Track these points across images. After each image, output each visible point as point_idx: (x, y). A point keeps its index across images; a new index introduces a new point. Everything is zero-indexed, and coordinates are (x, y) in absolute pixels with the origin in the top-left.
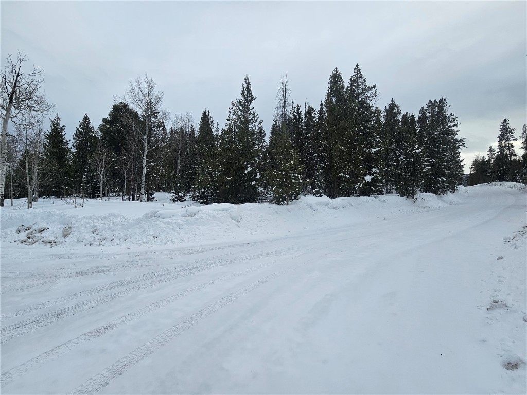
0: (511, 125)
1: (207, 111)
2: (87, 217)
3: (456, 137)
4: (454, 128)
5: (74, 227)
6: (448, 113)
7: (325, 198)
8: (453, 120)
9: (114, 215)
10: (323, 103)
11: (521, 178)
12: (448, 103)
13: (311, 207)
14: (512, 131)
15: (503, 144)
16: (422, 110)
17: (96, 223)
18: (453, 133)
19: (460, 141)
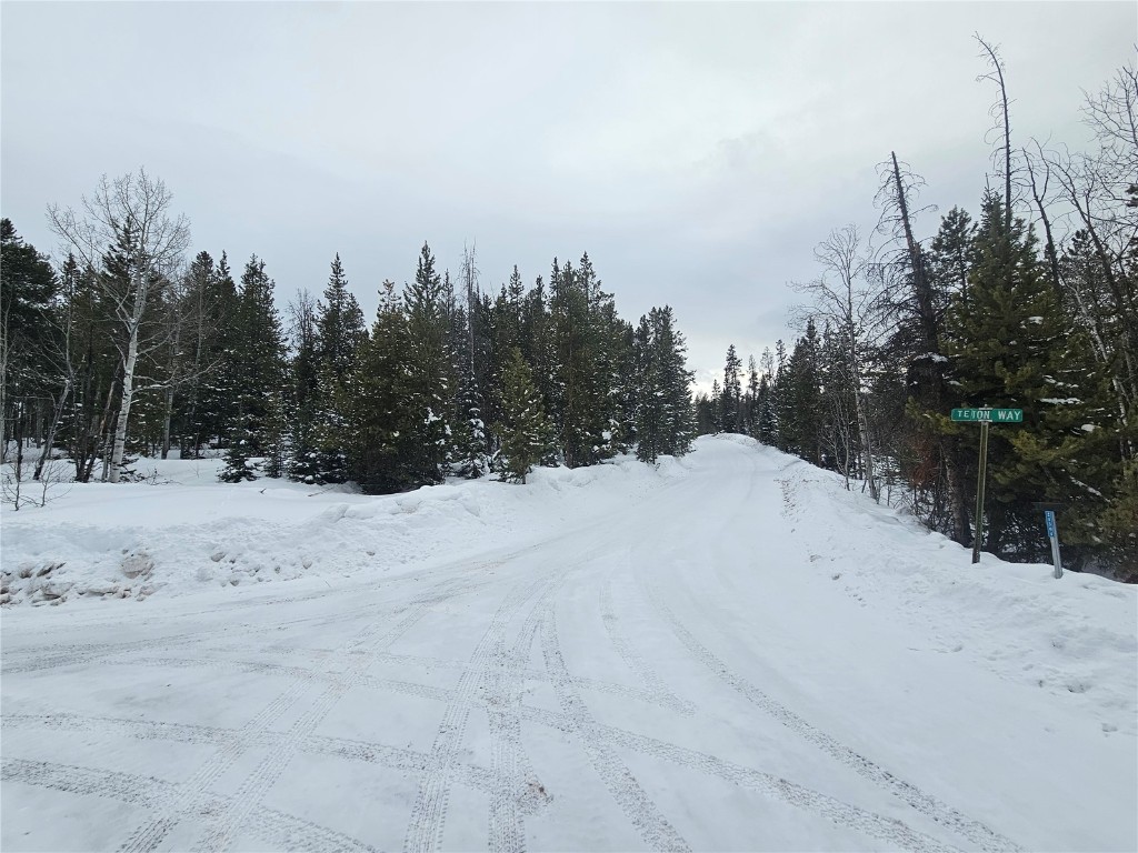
0: (738, 355)
1: (258, 261)
2: (174, 529)
3: (684, 368)
4: (681, 354)
5: (156, 553)
6: (674, 330)
7: (563, 470)
8: (680, 343)
9: (243, 520)
10: (507, 288)
11: (750, 430)
12: (674, 315)
13: (554, 485)
14: (738, 363)
15: (730, 381)
16: (643, 319)
17: (211, 538)
18: (680, 361)
19: (690, 374)
